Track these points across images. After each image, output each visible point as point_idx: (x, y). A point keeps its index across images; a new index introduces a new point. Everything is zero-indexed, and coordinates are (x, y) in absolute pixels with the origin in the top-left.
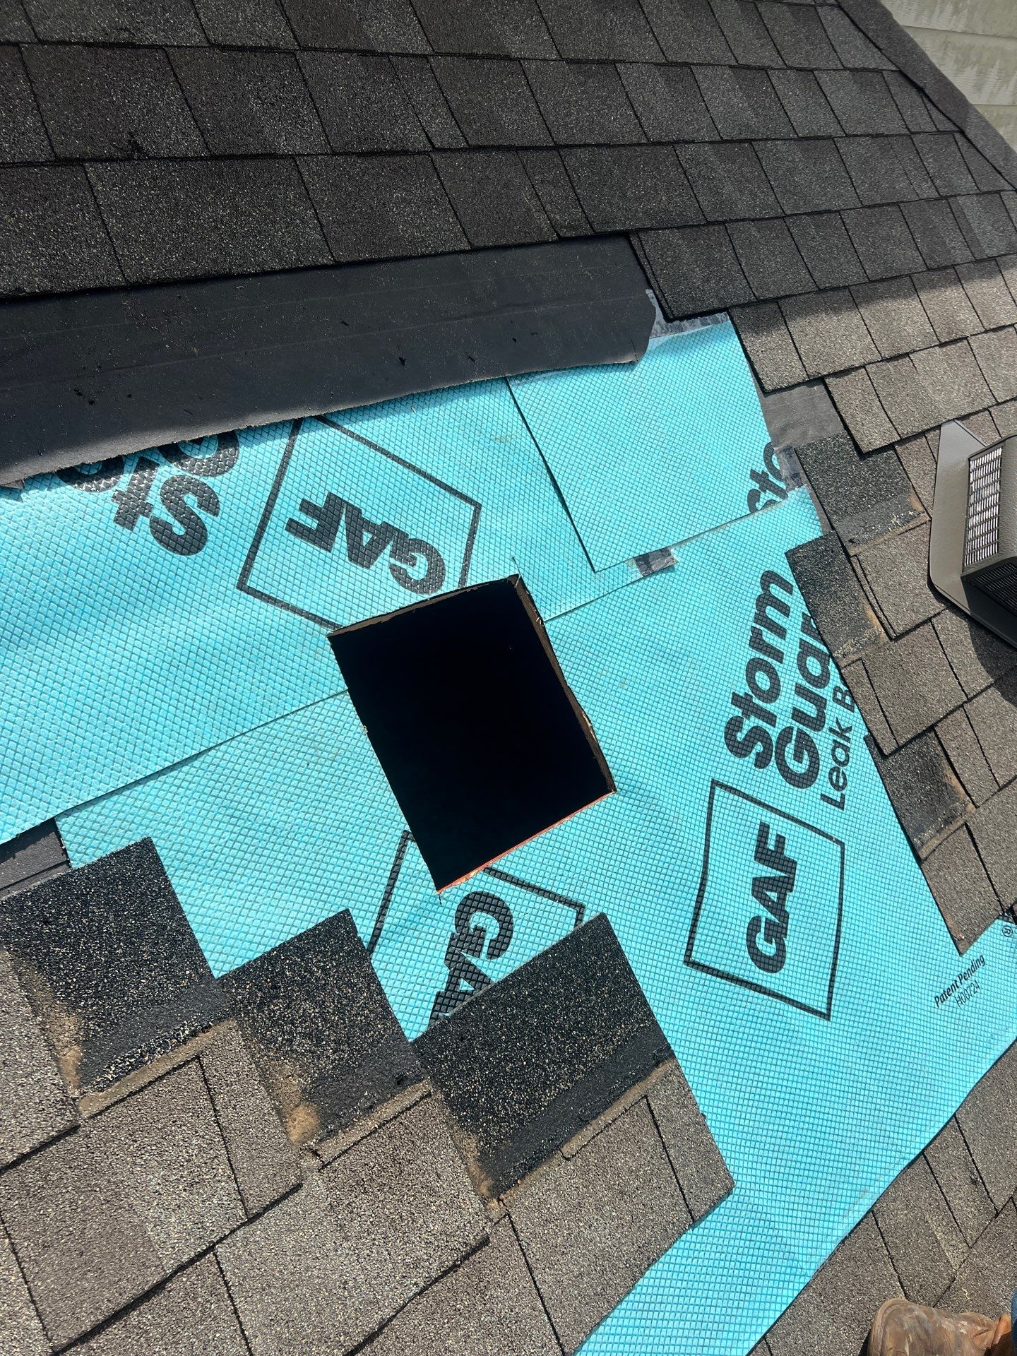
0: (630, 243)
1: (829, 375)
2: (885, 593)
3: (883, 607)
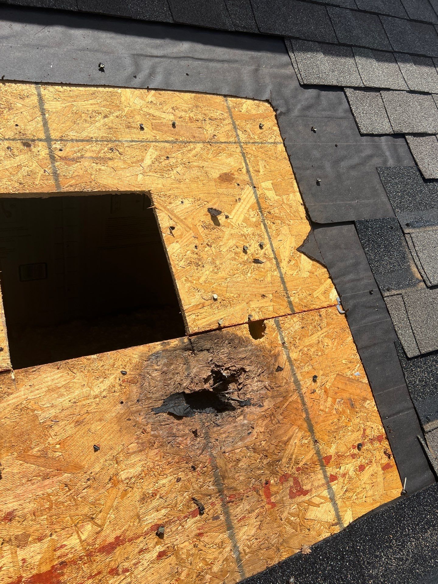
0: (284, 43)
1: (409, 134)
2: (428, 260)
3: (424, 267)
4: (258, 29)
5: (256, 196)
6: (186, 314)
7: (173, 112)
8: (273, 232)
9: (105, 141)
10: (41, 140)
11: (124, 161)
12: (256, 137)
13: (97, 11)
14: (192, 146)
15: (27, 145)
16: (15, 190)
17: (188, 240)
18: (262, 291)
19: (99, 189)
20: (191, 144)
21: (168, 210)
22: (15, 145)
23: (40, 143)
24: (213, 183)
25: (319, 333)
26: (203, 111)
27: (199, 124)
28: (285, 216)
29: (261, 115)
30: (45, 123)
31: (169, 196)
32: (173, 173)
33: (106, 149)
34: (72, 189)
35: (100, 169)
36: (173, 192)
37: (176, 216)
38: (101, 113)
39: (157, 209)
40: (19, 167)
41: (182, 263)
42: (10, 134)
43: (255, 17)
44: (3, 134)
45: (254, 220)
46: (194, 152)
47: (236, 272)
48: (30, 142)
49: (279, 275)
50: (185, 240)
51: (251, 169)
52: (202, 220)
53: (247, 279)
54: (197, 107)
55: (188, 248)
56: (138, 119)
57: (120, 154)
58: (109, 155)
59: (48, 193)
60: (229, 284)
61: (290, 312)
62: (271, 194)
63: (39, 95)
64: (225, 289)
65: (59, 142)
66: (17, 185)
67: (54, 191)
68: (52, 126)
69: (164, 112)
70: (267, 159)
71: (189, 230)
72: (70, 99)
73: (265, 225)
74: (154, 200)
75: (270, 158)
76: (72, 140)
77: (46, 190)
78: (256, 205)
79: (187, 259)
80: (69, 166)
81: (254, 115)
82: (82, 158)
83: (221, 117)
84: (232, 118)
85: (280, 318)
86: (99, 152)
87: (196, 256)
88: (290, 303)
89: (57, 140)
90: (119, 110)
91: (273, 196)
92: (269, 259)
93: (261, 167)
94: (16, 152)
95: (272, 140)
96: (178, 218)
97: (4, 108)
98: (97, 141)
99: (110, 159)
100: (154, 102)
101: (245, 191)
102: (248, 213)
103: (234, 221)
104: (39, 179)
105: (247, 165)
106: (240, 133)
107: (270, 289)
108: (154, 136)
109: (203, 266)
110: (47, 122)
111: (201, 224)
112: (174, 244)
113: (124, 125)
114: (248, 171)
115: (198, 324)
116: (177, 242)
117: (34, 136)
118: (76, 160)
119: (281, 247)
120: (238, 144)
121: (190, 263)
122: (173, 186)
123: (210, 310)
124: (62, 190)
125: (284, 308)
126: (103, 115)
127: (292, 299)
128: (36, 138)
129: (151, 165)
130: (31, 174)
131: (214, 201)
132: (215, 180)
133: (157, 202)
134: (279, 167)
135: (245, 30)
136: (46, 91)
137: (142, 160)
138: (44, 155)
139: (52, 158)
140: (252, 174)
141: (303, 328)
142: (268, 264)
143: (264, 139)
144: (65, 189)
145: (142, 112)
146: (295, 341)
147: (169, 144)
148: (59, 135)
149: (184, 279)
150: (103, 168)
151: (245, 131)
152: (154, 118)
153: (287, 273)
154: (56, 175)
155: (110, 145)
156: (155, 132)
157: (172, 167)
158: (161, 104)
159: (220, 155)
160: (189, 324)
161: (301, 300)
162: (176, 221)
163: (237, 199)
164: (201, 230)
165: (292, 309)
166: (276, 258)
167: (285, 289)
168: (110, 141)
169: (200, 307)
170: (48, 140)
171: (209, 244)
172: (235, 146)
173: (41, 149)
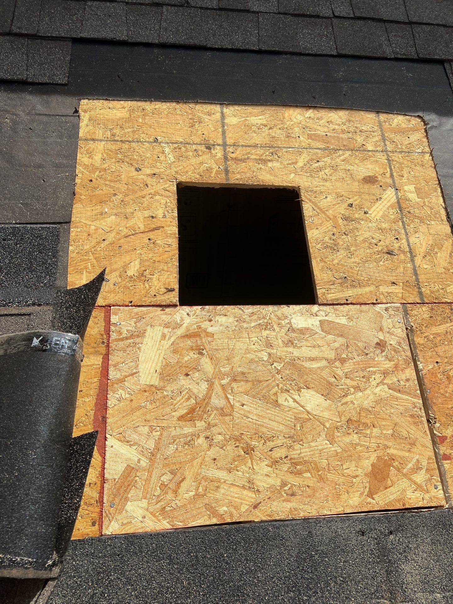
0: (443, 64)
4: (418, 55)
5: (397, 197)
6: (318, 288)
7: (328, 125)
8: (410, 229)
9: (268, 147)
10: (219, 145)
11: (281, 163)
12: (404, 147)
13: (274, 49)
14: (341, 152)
15: (209, 148)
16: (196, 180)
17: (328, 228)
18: (393, 279)
19: (258, 183)
20: (340, 151)
21: (313, 203)
22: (200, 148)
23: (218, 147)
24: (357, 184)
25: (448, 325)
26: (355, 125)
27: (350, 135)
28: (425, 217)
29: (411, 128)
30: (224, 133)
31: (316, 192)
32: (321, 174)
33: (268, 153)
34: (237, 182)
35: (261, 168)
36: (319, 189)
37: (319, 208)
38: (267, 126)
39: (303, 201)
40: (202, 163)
41: (319, 246)
42: (197, 140)
43: (415, 45)
44: (193, 140)
45: (393, 217)
46: (342, 158)
47: (369, 259)
48: (211, 146)
49: (412, 267)
50: (324, 228)
51: (395, 174)
52: (343, 213)
53: (378, 266)
54: (350, 121)
55: (326, 235)
56: (297, 131)
57: (278, 157)
58: (269, 158)
59: (219, 184)
60: (361, 268)
61: (420, 302)
62: (413, 196)
63: (222, 113)
64: (356, 272)
65: (232, 147)
66: (198, 176)
67: (224, 183)
68: (229, 135)
69: (320, 125)
70: (413, 166)
71: (328, 219)
72: (244, 115)
73: (403, 222)
74: (302, 194)
75: (416, 166)
76: (242, 146)
77: (218, 181)
78: (396, 205)
79: (324, 243)
80: (237, 164)
81: (405, 128)
82: (248, 159)
83: (371, 130)
84: (382, 131)
85: (409, 305)
86: (262, 155)
87: (332, 241)
88: (421, 293)
89: (231, 146)
90: (282, 124)
91: (415, 198)
92: (404, 253)
93: (405, 173)
94: (200, 153)
95: (419, 151)
96: (321, 210)
97: (196, 122)
98: (261, 147)
99: (269, 161)
100: (312, 117)
101: (386, 192)
102: (387, 210)
103: (373, 215)
104: (214, 173)
105: (391, 170)
106: (387, 143)
107: (402, 278)
108: (308, 144)
109: (338, 251)
110: (225, 132)
111: (341, 216)
112: (314, 230)
113: (285, 135)
114: (392, 176)
115: (327, 297)
116: (317, 228)
117: (214, 142)
118: (244, 160)
119: (417, 243)
120: (385, 153)
121: (327, 247)
122: (319, 184)
123: (340, 287)
124: (230, 182)
125: (413, 297)
126: (269, 127)
127: (423, 290)
128: (215, 143)
129: (303, 167)
130: (209, 170)
131: (356, 198)
132: (359, 181)
133: (304, 196)
134: (424, 174)
135: (404, 57)
136: (228, 110)
137: (296, 163)
138: (220, 156)
139: (226, 158)
140: (395, 178)
141: (431, 317)
142: (402, 257)
143: (412, 149)
144: (232, 181)
145: (301, 125)
146: (422, 327)
147: (321, 151)
148: (233, 142)
149: (318, 259)
150: (263, 167)
151: (393, 141)
152: (311, 130)
153: (421, 267)
154: (227, 171)
155: (271, 150)
156: (310, 140)
157: (321, 169)
158: (318, 119)
159: (366, 161)
160: (319, 296)
161: (432, 292)
162: (319, 212)
163: (378, 198)
164: (340, 221)
165: (422, 299)
166: (411, 252)
167: (417, 280)
168: (272, 147)
169: (331, 283)
170: (224, 145)
171: (346, 233)
172: (382, 154)
173: (218, 152)
